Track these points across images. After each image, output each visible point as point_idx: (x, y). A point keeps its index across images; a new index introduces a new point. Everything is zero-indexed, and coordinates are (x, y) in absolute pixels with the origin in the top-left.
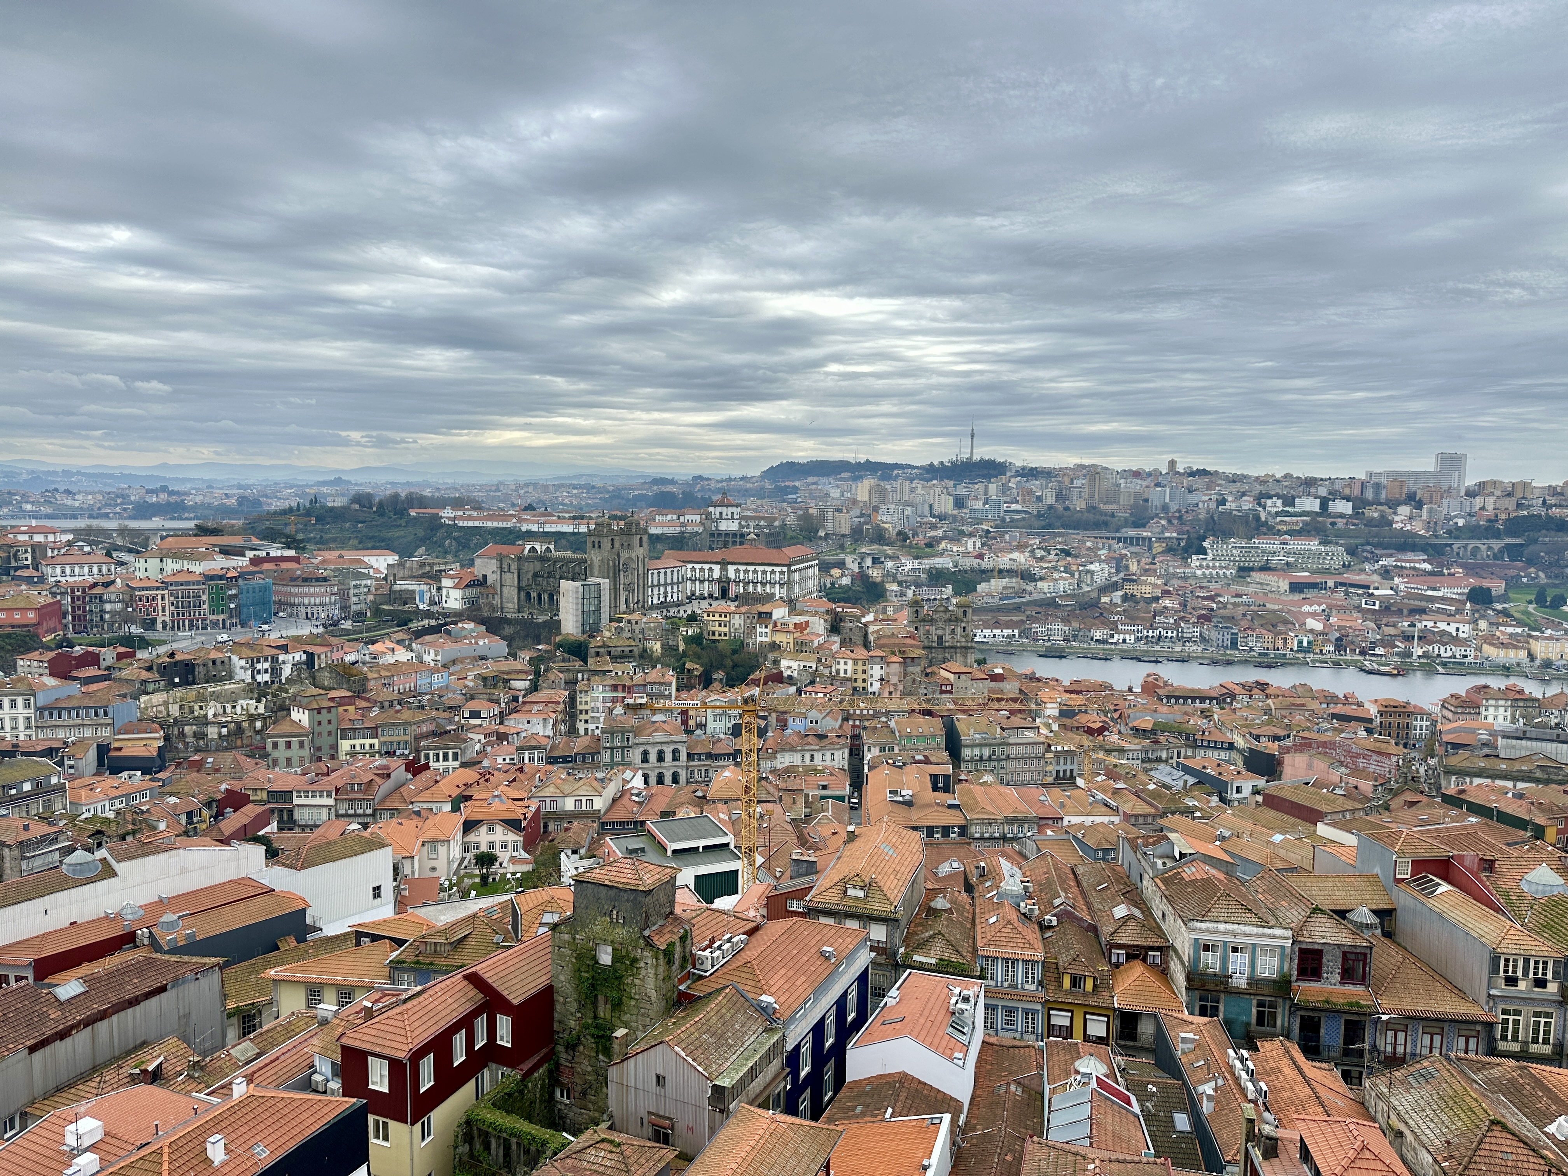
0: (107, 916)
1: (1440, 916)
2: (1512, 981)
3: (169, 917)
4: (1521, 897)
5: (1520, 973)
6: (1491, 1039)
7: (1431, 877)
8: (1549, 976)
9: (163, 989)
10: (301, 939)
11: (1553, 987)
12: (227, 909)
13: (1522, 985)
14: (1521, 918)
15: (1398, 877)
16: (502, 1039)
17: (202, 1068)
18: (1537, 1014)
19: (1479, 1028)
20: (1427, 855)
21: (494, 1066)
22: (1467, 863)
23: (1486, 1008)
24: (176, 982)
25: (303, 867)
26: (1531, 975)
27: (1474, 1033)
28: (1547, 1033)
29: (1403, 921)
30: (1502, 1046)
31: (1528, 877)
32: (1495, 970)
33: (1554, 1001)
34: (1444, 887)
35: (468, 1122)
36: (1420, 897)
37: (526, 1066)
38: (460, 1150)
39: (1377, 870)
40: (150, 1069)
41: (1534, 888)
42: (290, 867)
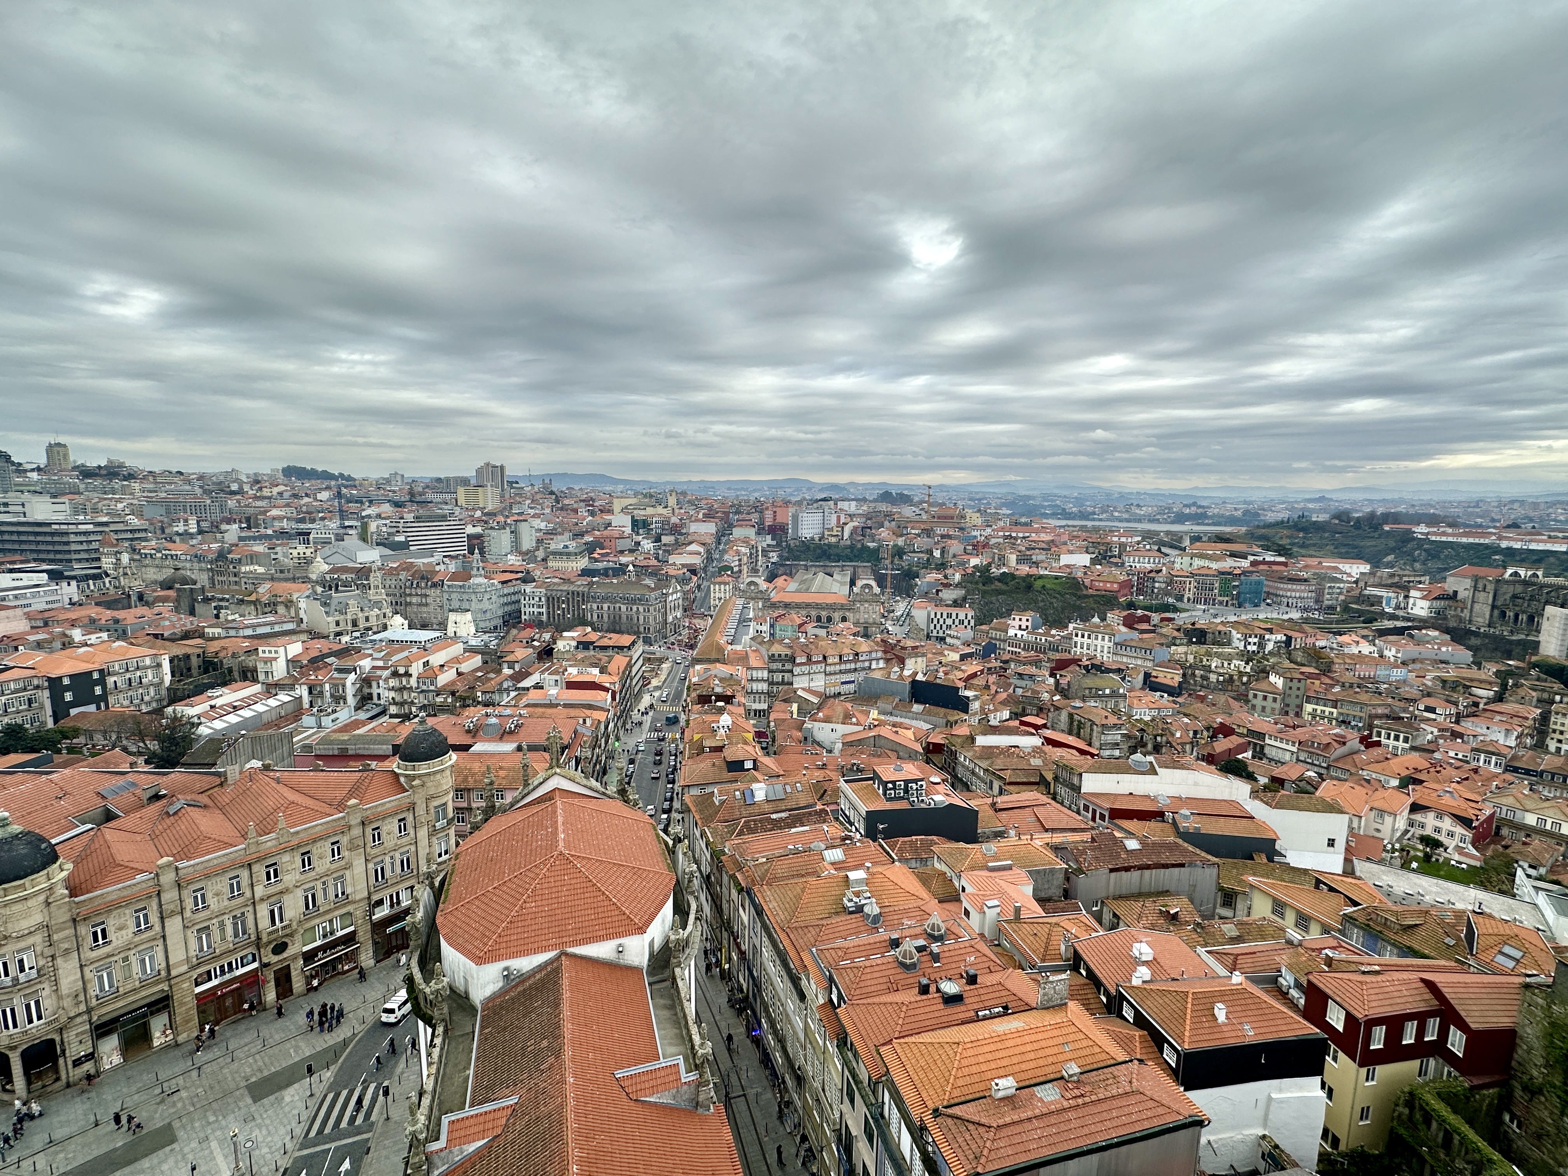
0: (1148, 797)
3: (1186, 812)
9: (1182, 865)
10: (1270, 860)
12: (1222, 819)
16: (1453, 1045)
17: (1202, 928)
21: (1441, 1061)
24: (1191, 864)
25: (1275, 807)
35: (1411, 1094)
37: (1476, 1082)
38: (1400, 1109)
40: (1172, 912)
42: (1267, 804)
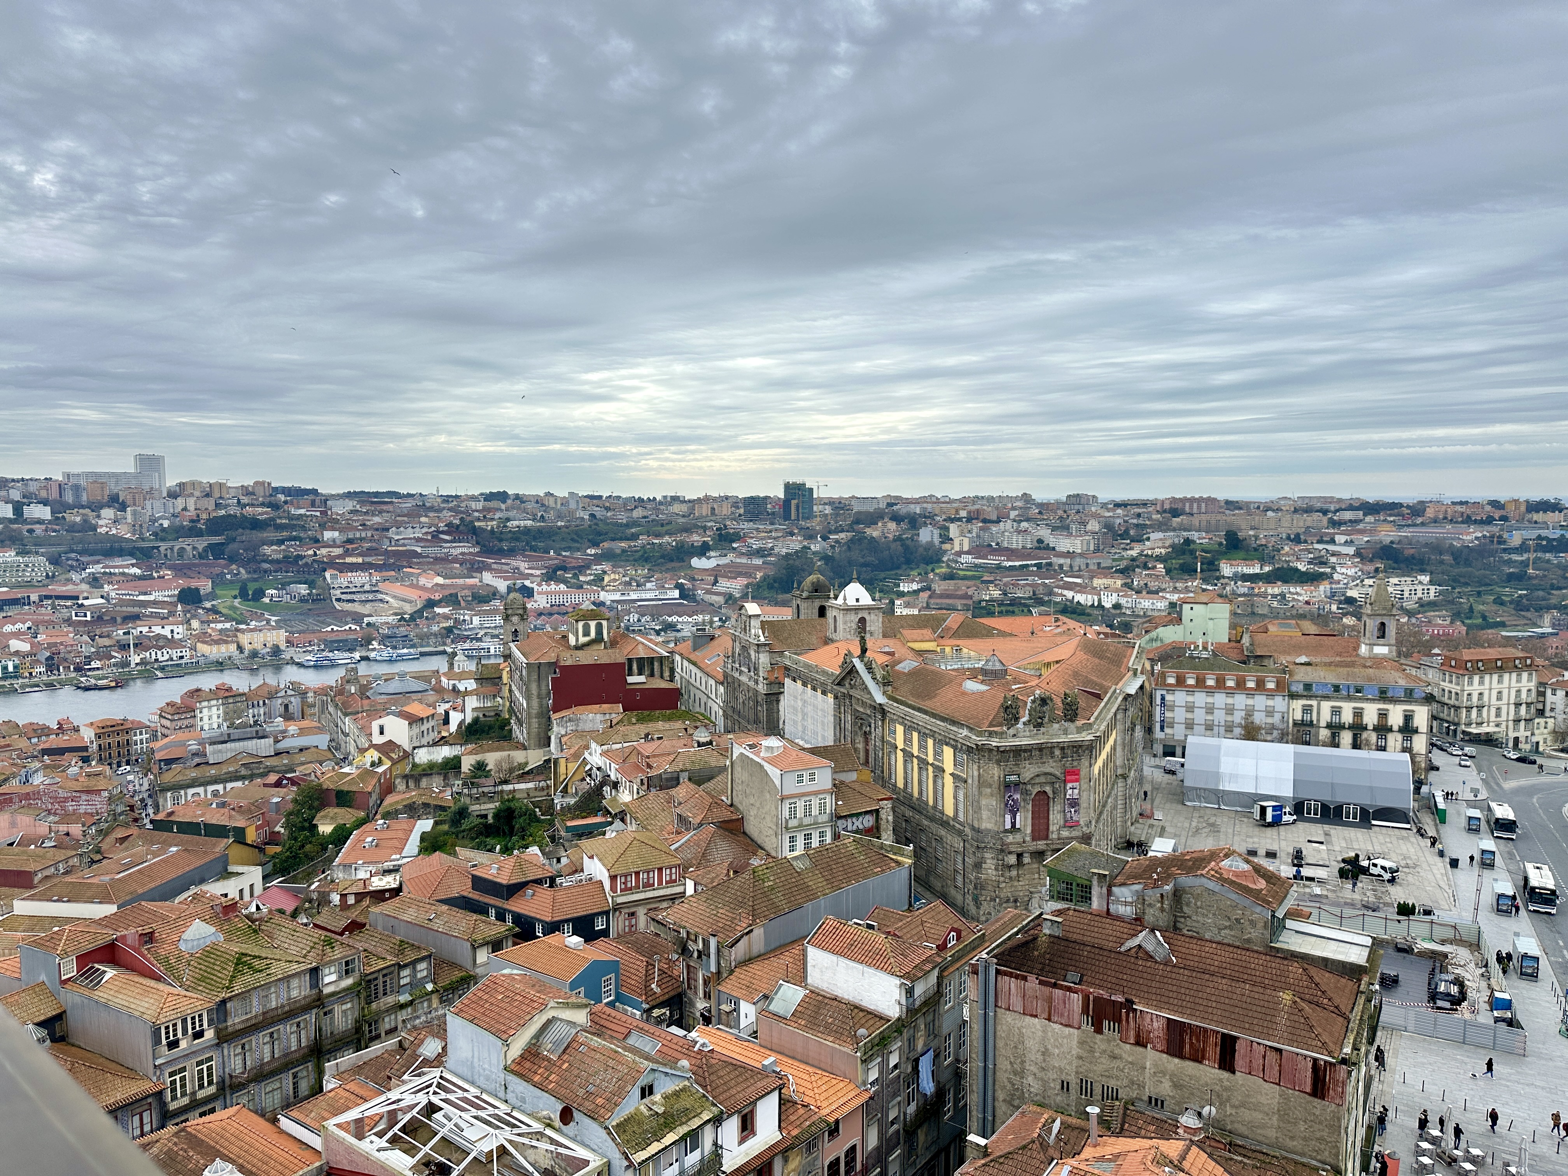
1: (106, 1006)
2: (173, 1045)
4: (179, 958)
5: (180, 1035)
6: (163, 1104)
7: (97, 966)
8: (205, 1026)
11: (209, 1034)
13: (183, 1044)
14: (179, 979)
15: (63, 978)
18: (199, 1064)
19: (150, 1100)
20: (91, 947)
22: (129, 942)
23: (155, 1079)
26: (190, 1031)
27: (146, 1107)
28: (210, 1075)
29: (74, 1020)
30: (173, 1106)
31: (185, 936)
32: (157, 1041)
33: (212, 1046)
34: (110, 973)
36: (87, 992)
39: (43, 977)
41: (190, 945)
